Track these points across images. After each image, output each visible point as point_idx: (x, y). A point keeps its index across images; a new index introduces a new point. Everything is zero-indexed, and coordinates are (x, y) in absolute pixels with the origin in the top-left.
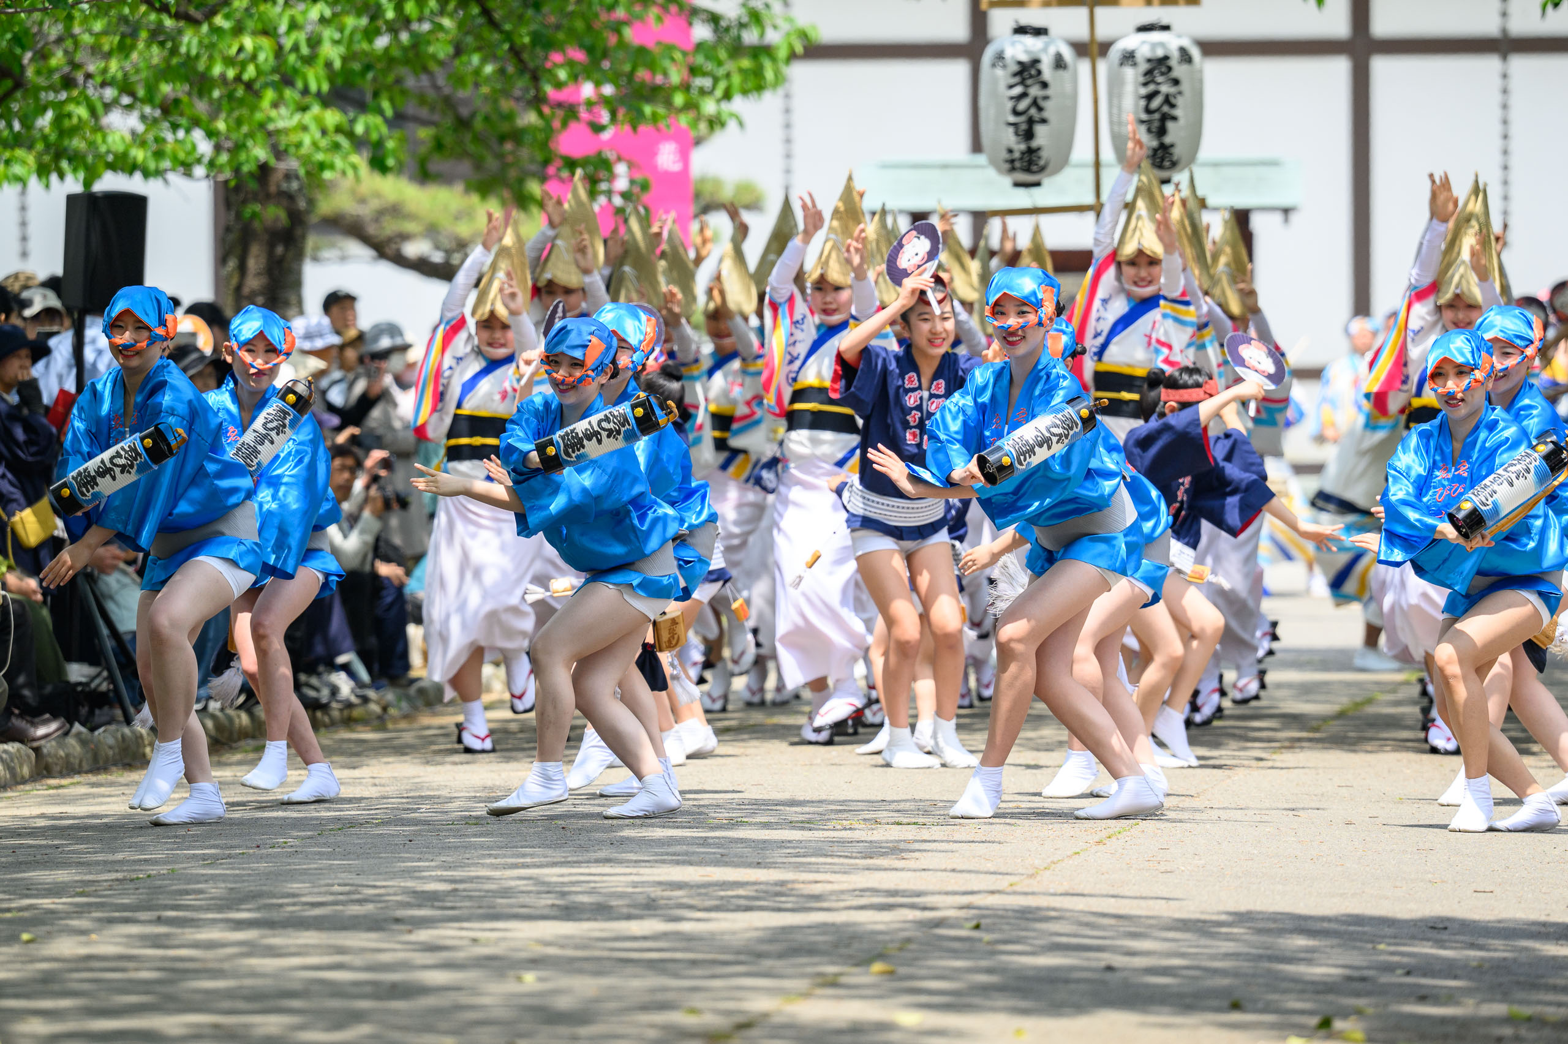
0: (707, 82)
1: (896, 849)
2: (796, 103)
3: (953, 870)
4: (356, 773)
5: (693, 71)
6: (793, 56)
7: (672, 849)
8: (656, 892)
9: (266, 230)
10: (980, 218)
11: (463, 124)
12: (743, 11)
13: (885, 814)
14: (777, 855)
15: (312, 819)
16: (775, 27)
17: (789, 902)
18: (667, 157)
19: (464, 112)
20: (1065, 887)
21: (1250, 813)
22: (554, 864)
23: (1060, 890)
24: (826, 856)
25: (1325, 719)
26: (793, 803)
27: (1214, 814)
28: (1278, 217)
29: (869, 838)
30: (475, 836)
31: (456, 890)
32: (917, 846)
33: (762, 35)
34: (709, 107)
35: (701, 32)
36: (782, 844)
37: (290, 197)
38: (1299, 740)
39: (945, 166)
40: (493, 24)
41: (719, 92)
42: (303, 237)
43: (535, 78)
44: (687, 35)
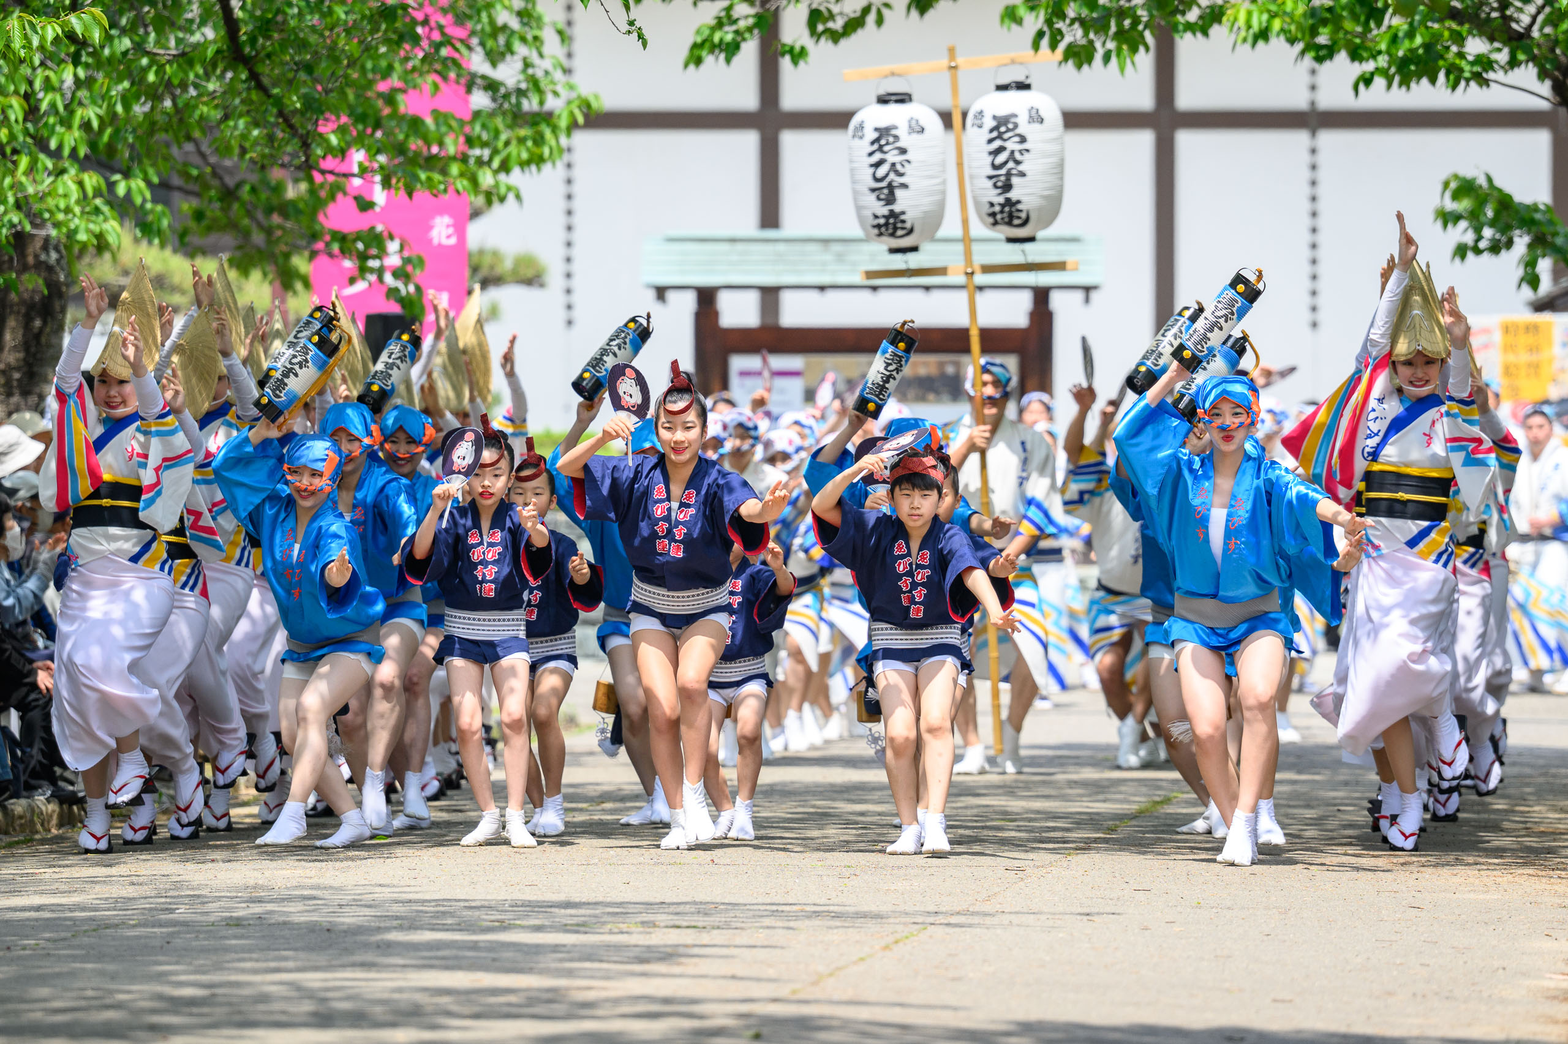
0: (486, 153)
1: (669, 955)
2: (577, 173)
3: (733, 977)
4: (113, 871)
5: (470, 141)
6: (574, 126)
7: (440, 953)
8: (420, 998)
9: (23, 302)
10: (770, 295)
11: (229, 195)
12: (522, 77)
13: (664, 917)
14: (549, 961)
15: (65, 919)
16: (556, 94)
17: (559, 1008)
18: (441, 231)
19: (230, 182)
20: (849, 995)
21: (1043, 917)
22: (316, 969)
23: (845, 997)
24: (601, 961)
25: (1121, 817)
26: (568, 905)
27: (1005, 919)
28: (1079, 295)
29: (647, 943)
30: (236, 937)
31: (214, 995)
32: (696, 951)
33: (542, 103)
34: (486, 178)
35: (480, 100)
36: (556, 948)
37: (50, 269)
38: (1096, 840)
39: (733, 240)
40: (260, 87)
41: (496, 164)
42: (63, 311)
43: (306, 145)
44: (466, 102)
